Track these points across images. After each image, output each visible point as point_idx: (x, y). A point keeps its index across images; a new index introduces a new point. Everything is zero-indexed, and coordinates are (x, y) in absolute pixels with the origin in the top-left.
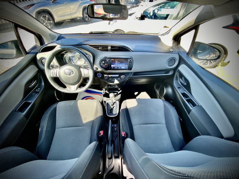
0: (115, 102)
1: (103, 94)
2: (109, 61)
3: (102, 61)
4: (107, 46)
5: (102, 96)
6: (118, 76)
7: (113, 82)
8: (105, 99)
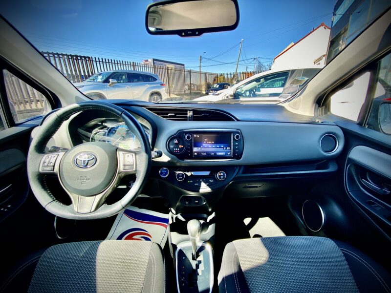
0: (202, 249)
1: (171, 222)
2: (188, 137)
3: (171, 139)
4: (185, 111)
5: (168, 227)
6: (207, 173)
7: (197, 189)
8: (175, 237)
